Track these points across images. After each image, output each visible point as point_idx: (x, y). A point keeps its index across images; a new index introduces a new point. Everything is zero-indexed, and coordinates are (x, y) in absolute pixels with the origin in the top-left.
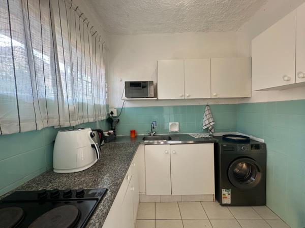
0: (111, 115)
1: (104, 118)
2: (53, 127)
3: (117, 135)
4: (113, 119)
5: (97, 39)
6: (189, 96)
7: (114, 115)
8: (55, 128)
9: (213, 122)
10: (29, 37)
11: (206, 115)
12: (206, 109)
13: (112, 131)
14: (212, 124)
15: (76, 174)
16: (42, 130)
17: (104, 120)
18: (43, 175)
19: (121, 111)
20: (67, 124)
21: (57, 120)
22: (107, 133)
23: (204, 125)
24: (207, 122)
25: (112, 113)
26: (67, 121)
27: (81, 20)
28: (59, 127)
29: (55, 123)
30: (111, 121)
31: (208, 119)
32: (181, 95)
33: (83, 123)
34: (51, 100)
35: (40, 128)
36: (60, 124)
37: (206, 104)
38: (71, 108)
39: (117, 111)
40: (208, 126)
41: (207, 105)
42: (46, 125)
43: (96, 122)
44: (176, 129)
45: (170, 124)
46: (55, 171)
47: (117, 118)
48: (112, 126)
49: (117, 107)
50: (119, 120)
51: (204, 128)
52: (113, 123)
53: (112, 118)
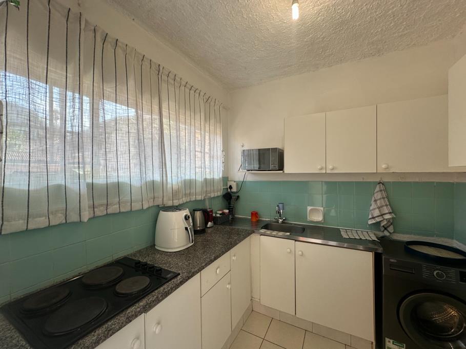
0: (229, 190)
1: (220, 193)
2: (158, 206)
3: (236, 216)
4: (233, 194)
5: (212, 104)
6: (333, 169)
7: (233, 190)
8: (160, 206)
9: (390, 213)
10: (141, 131)
11: (375, 201)
12: (377, 189)
13: (227, 211)
14: (387, 217)
15: (169, 253)
16: (147, 209)
17: (218, 197)
18: (147, 248)
19: (241, 185)
20: (170, 203)
21: (161, 199)
22: (221, 212)
23: (370, 217)
24: (377, 213)
25: (231, 188)
26: (169, 200)
27: (192, 92)
28: (163, 206)
29: (159, 202)
30: (229, 197)
31: (379, 208)
32: (319, 167)
33: (190, 201)
34: (158, 182)
35: (145, 207)
36: (164, 203)
37: (378, 180)
38: (175, 187)
39: (237, 185)
40: (378, 220)
41: (380, 183)
42: (151, 204)
43: (204, 200)
44: (318, 218)
45: (309, 208)
46: (156, 247)
47: (237, 195)
48: (229, 203)
49: (237, 179)
50: (238, 197)
51: (370, 222)
52: (232, 200)
53: (231, 193)
